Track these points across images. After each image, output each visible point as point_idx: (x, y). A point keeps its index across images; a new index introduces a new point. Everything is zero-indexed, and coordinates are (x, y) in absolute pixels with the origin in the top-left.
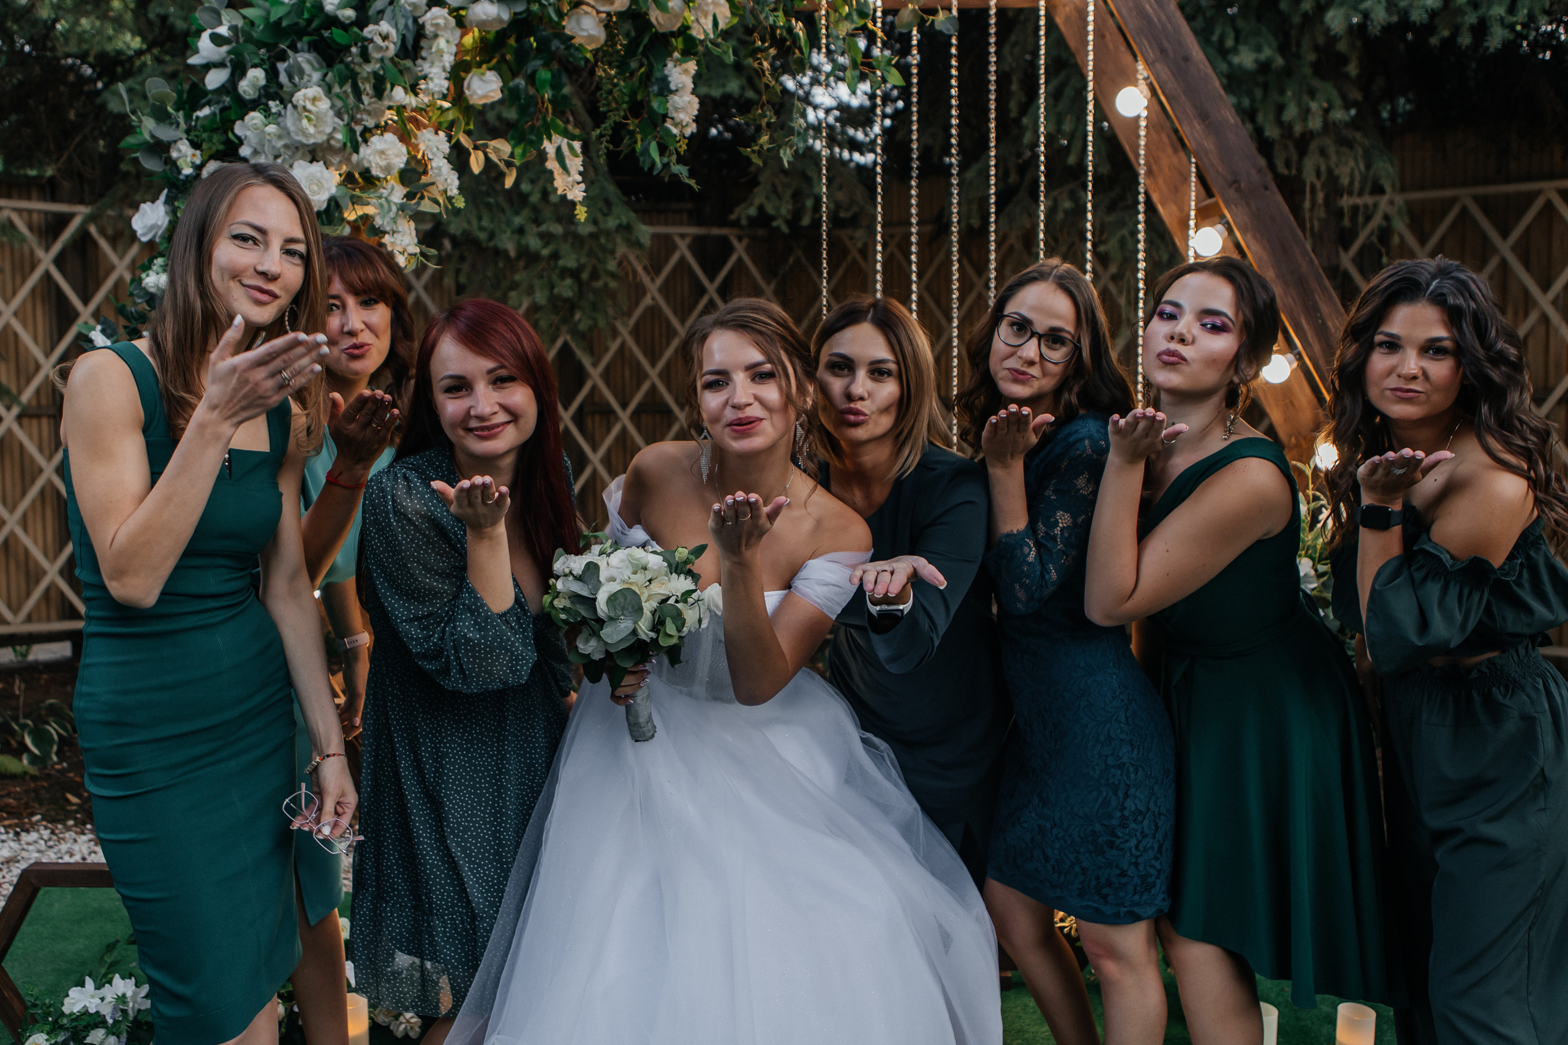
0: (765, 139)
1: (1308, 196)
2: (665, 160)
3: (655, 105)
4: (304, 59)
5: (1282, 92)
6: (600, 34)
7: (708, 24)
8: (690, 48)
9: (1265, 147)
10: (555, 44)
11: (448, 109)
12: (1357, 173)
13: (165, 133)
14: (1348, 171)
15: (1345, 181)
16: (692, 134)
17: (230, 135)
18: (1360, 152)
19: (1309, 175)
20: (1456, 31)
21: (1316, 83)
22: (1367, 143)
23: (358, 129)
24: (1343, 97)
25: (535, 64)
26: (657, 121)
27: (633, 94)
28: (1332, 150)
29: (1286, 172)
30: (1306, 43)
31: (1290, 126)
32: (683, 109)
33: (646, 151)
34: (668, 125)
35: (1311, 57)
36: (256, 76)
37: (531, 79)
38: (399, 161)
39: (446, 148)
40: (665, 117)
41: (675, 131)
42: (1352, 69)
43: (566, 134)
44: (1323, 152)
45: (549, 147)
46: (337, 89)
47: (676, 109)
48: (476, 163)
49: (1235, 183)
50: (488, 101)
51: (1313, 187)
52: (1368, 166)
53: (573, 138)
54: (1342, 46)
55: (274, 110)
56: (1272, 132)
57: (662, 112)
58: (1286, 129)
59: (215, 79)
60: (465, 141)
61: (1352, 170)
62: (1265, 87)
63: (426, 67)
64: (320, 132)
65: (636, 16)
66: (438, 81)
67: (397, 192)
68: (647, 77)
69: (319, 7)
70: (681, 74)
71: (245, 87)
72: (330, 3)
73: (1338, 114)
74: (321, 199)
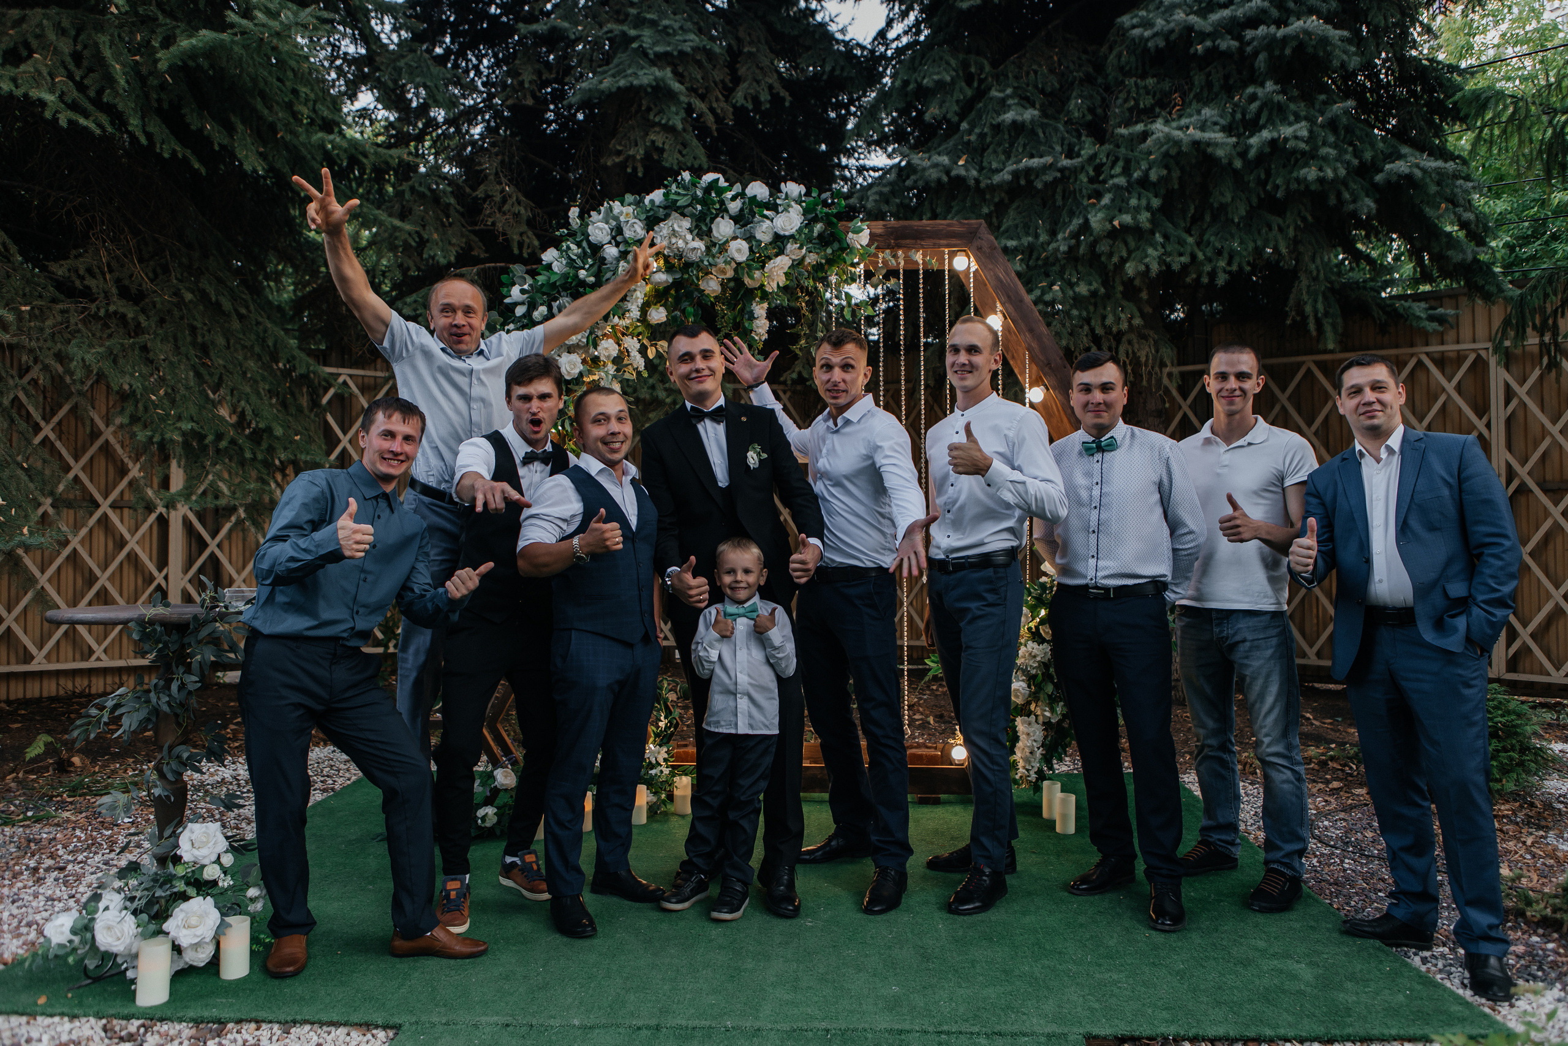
0: (802, 342)
3: (747, 324)
5: (1105, 308)
6: (718, 289)
7: (775, 286)
8: (765, 296)
10: (696, 294)
11: (639, 327)
12: (1149, 356)
14: (1144, 355)
15: (1143, 359)
16: (766, 340)
18: (1152, 343)
20: (1199, 277)
21: (1125, 303)
22: (1156, 337)
23: (595, 337)
24: (1140, 310)
25: (685, 304)
26: (747, 333)
27: (735, 319)
28: (1136, 342)
30: (1118, 280)
31: (1110, 328)
32: (761, 327)
34: (754, 335)
35: (1121, 289)
36: (543, 309)
37: (683, 311)
38: (615, 353)
39: (638, 346)
40: (752, 331)
41: (756, 337)
42: (1144, 295)
44: (1130, 342)
47: (757, 327)
48: (651, 353)
50: (659, 322)
52: (1157, 351)
54: (1137, 283)
56: (1099, 331)
57: (749, 327)
58: (1108, 330)
59: (520, 311)
60: (646, 342)
61: (1147, 354)
62: (1095, 305)
63: (629, 306)
65: (737, 280)
66: (635, 313)
67: (611, 369)
68: (742, 310)
69: (577, 276)
70: (760, 310)
71: (537, 315)
72: (582, 273)
73: (1137, 321)
74: (575, 372)
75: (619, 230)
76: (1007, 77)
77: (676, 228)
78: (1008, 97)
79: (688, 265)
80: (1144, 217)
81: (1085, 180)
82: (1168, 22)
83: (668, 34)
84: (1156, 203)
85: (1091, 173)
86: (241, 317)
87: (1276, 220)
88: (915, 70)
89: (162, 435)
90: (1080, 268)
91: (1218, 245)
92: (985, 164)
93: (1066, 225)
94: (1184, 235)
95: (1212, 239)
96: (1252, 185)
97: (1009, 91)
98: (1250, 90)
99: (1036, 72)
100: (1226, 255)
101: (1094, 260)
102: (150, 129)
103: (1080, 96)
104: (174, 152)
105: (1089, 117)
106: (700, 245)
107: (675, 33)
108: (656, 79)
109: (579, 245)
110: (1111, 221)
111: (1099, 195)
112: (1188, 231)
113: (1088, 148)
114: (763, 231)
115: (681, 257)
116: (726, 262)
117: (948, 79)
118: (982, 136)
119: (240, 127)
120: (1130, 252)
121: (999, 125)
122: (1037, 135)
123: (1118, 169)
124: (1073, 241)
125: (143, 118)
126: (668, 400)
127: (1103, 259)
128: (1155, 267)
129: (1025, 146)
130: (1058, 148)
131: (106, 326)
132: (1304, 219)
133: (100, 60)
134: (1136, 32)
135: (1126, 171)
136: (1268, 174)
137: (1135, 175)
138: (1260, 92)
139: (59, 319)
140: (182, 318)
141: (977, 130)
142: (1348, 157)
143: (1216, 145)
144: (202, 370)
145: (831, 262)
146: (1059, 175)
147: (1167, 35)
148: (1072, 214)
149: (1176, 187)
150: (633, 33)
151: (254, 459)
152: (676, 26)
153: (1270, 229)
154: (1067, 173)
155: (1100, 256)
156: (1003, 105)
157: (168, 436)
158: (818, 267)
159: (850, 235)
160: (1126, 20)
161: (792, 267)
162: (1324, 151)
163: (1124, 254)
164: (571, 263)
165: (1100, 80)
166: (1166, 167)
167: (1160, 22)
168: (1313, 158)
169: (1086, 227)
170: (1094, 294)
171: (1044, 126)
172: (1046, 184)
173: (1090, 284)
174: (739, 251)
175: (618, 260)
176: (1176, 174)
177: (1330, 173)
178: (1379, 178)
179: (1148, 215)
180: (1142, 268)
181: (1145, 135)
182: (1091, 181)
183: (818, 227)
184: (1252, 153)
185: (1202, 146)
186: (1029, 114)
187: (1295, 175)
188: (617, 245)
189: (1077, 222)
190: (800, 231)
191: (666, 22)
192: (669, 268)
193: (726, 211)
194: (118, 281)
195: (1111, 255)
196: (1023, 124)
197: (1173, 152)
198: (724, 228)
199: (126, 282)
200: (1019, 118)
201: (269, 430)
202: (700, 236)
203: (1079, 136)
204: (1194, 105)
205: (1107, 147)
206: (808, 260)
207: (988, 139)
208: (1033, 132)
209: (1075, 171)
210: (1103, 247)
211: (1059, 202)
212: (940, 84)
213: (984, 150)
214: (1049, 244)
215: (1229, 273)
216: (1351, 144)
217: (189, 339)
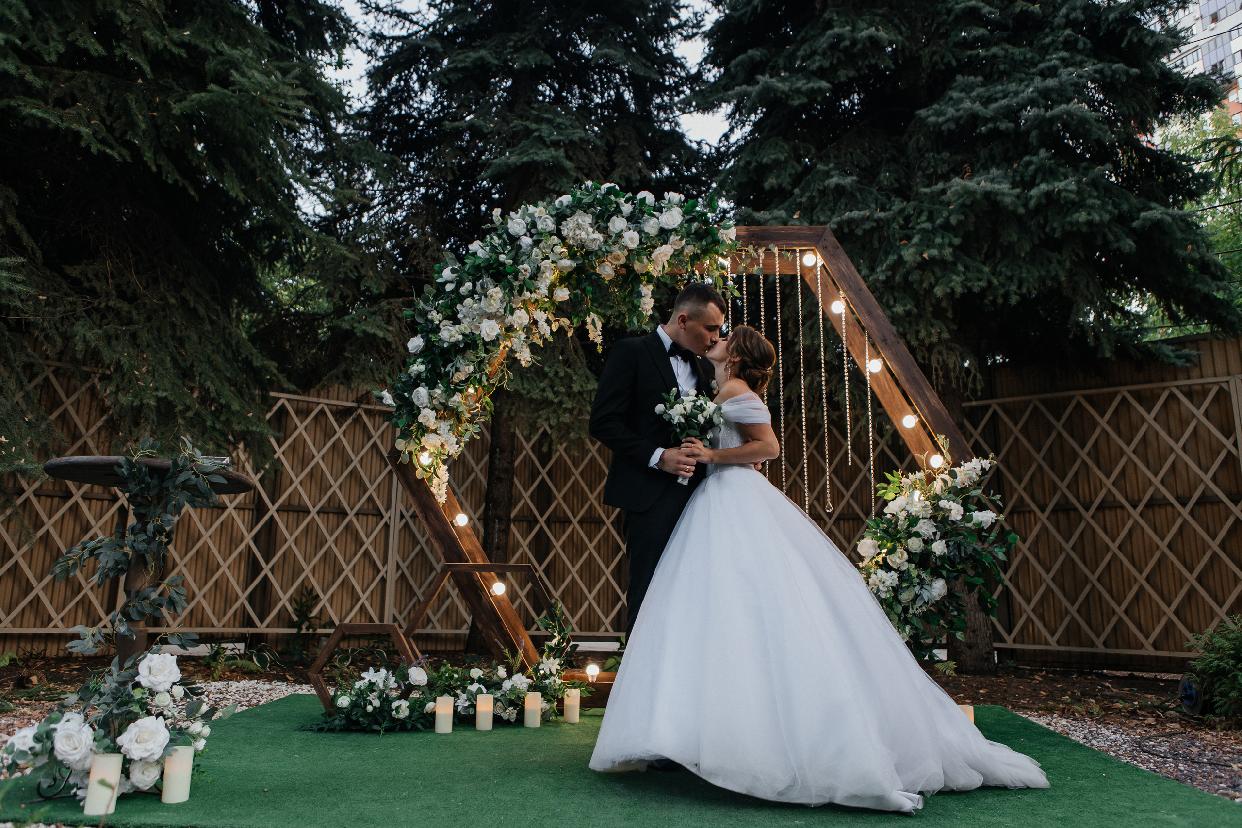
1: (935, 372)
2: (640, 324)
3: (635, 302)
4: (487, 280)
5: (918, 325)
6: (613, 274)
7: (659, 271)
9: (912, 350)
10: (594, 277)
11: (546, 302)
12: (957, 362)
13: (426, 308)
14: (953, 360)
15: (951, 366)
16: (650, 314)
17: (455, 310)
18: (958, 352)
19: (934, 364)
20: (995, 298)
21: (934, 321)
22: (961, 349)
23: (510, 308)
24: (947, 327)
25: (585, 285)
26: (635, 309)
27: (625, 298)
28: (944, 352)
29: (922, 360)
30: (927, 303)
31: (923, 340)
32: (647, 304)
33: (631, 321)
34: (641, 310)
35: (930, 309)
36: (468, 285)
37: (583, 290)
38: (526, 323)
40: (639, 307)
41: (643, 312)
42: (950, 314)
43: (597, 313)
44: (940, 353)
45: (588, 320)
46: (503, 290)
47: (644, 304)
49: (885, 340)
50: (563, 300)
51: (936, 369)
53: (599, 315)
54: (944, 304)
55: (476, 299)
56: (914, 343)
57: (637, 305)
58: (921, 342)
59: (449, 287)
60: (551, 316)
62: (910, 323)
63: (539, 284)
64: (494, 309)
65: (628, 267)
66: (544, 291)
67: (523, 336)
68: (631, 292)
69: (498, 260)
70: (647, 290)
71: (463, 290)
72: (502, 257)
73: (945, 335)
74: (493, 335)
75: (534, 225)
76: (829, 157)
77: (580, 221)
78: (831, 169)
79: (588, 253)
80: (948, 251)
81: (897, 227)
82: (958, 110)
83: (561, 129)
84: (957, 241)
85: (902, 222)
86: (212, 322)
87: (1055, 256)
88: (755, 154)
89: (141, 400)
90: (896, 294)
91: (1009, 274)
92: (814, 218)
93: (882, 262)
94: (981, 266)
95: (1004, 269)
96: (1033, 228)
97: (831, 165)
98: (1027, 158)
99: (851, 154)
100: (1016, 281)
101: (907, 287)
102: (161, 162)
103: (888, 171)
104: (176, 181)
105: (896, 185)
106: (599, 237)
107: (566, 128)
108: (552, 157)
109: (500, 237)
110: (921, 254)
111: (909, 238)
112: (984, 263)
113: (897, 205)
114: (651, 226)
115: (583, 247)
116: (620, 249)
117: (782, 157)
118: (811, 198)
119: (229, 168)
120: (937, 280)
121: (825, 188)
122: (855, 196)
123: (924, 218)
124: (890, 273)
125: (155, 154)
126: (556, 400)
127: (915, 286)
128: (959, 289)
129: (846, 205)
130: (873, 206)
131: (104, 317)
132: (1077, 255)
133: (126, 110)
134: (932, 119)
135: (931, 218)
136: (1046, 220)
137: (938, 222)
138: (1035, 159)
139: (69, 307)
140: (165, 317)
141: (808, 194)
142: (1110, 207)
143: (1004, 194)
144: (178, 357)
145: (706, 252)
146: (875, 224)
147: (956, 120)
148: (887, 254)
149: (972, 229)
150: (534, 126)
151: (214, 428)
152: (568, 123)
153: (1050, 262)
154: (881, 224)
155: (912, 283)
156: (828, 175)
157: (145, 401)
158: (695, 258)
159: (722, 231)
160: (923, 112)
161: (673, 256)
162: (1090, 201)
163: (933, 280)
164: (493, 248)
165: (902, 160)
166: (963, 214)
167: (951, 111)
168: (1082, 207)
169: (900, 260)
170: (908, 313)
171: (861, 191)
172: (864, 230)
173: (905, 305)
174: (631, 239)
175: (532, 247)
176: (972, 219)
177: (1097, 218)
178: (1135, 224)
179: (951, 250)
180: (949, 290)
181: (943, 192)
182: (902, 227)
183: (695, 225)
184: (1032, 203)
185: (992, 197)
186: (849, 180)
187: (1069, 219)
188: (532, 236)
189: (892, 258)
190: (681, 225)
191: (559, 120)
192: (572, 256)
193: (621, 212)
194: (118, 286)
195: (921, 282)
196: (843, 187)
197: (968, 202)
198: (618, 224)
199: (124, 288)
200: (842, 182)
201: (228, 406)
202: (599, 229)
203: (889, 198)
204: (981, 171)
205: (912, 203)
206: (686, 251)
207: (817, 200)
208: (852, 195)
209: (888, 222)
210: (915, 277)
211: (876, 245)
212: (777, 162)
213: (813, 209)
214: (869, 277)
215: (1020, 295)
216: (1110, 198)
217: (169, 333)
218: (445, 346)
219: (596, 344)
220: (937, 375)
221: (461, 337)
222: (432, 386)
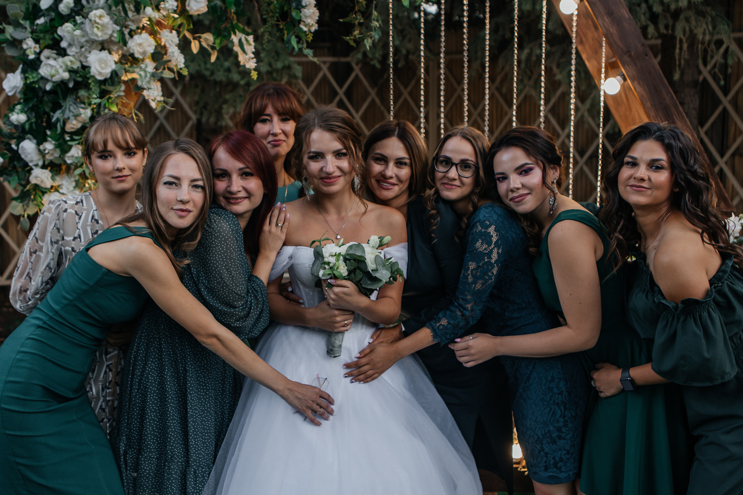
0: (356, 32)
1: (678, 46)
2: (300, 46)
3: (294, 14)
11: (177, 18)
12: (707, 32)
13: (18, 35)
14: (702, 30)
15: (700, 37)
16: (316, 31)
17: (56, 36)
18: (710, 19)
19: (679, 34)
22: (714, 13)
23: (126, 32)
26: (295, 23)
27: (282, 8)
28: (693, 18)
29: (665, 32)
31: (668, 6)
32: (310, 17)
33: (289, 41)
34: (302, 26)
36: (68, 2)
37: (224, 2)
38: (151, 50)
39: (176, 40)
40: (300, 21)
41: (305, 29)
43: (243, 31)
44: (687, 20)
45: (235, 39)
46: (114, 8)
47: (306, 17)
48: (195, 47)
50: (200, 13)
51: (681, 40)
52: (714, 28)
53: (248, 34)
55: (79, 22)
57: (298, 18)
58: (666, 7)
59: (45, 3)
60: (188, 35)
61: (705, 30)
64: (105, 34)
67: (150, 66)
74: (107, 72)
218: (48, 87)
219: (250, 70)
220: (681, 49)
221: (66, 75)
222: (41, 140)
